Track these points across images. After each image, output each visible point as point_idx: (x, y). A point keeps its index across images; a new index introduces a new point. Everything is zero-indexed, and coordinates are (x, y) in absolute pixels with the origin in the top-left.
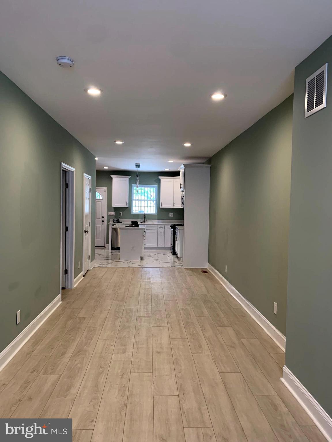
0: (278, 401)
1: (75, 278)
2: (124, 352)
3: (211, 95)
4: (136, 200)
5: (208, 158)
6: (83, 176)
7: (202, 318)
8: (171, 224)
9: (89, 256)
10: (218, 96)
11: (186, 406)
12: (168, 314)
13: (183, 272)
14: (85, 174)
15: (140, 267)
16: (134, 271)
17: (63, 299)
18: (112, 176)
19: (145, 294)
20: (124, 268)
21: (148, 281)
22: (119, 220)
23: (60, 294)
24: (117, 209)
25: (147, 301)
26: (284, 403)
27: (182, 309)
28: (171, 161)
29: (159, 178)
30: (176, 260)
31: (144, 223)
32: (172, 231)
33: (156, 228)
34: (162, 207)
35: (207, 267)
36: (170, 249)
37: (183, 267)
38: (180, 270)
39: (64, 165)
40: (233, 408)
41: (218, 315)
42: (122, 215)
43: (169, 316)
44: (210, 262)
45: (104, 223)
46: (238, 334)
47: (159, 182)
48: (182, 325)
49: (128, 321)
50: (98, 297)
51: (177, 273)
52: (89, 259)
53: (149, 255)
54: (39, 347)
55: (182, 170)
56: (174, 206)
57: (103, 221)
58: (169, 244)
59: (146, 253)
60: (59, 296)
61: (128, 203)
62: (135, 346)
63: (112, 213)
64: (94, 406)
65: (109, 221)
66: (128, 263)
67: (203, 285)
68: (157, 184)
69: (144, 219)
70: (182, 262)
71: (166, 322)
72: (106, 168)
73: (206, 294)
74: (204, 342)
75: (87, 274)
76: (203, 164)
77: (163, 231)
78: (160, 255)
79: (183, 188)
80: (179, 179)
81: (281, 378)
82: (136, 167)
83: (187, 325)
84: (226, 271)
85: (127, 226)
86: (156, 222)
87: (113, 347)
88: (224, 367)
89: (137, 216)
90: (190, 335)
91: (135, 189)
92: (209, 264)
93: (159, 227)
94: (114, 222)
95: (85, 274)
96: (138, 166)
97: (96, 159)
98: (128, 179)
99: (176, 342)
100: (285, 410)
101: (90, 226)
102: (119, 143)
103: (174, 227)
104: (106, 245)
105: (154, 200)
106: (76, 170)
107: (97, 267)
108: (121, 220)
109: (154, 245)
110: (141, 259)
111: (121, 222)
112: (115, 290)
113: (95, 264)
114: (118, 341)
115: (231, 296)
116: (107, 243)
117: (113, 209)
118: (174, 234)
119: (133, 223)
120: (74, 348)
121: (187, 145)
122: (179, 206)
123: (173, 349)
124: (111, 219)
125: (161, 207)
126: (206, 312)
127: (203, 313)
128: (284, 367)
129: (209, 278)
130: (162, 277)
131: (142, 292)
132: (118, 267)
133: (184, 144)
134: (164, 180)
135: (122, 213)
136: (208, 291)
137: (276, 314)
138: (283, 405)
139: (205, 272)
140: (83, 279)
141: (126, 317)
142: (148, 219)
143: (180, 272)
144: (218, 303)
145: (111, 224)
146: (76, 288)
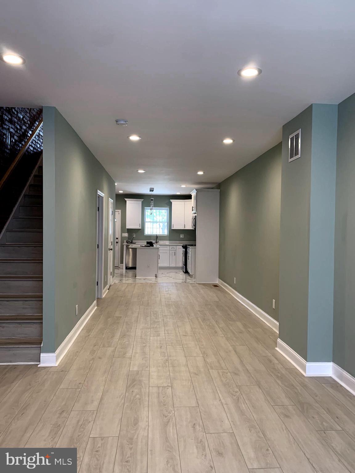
0: (273, 358)
1: (104, 288)
2: (159, 335)
3: (222, 141)
4: (147, 222)
5: (216, 183)
6: (108, 200)
7: (216, 316)
8: (182, 245)
9: (111, 272)
10: (228, 141)
11: (209, 360)
12: (188, 314)
13: (196, 286)
14: (110, 199)
15: (156, 282)
16: (152, 286)
17: (98, 305)
18: (126, 199)
19: (165, 302)
20: (142, 283)
21: (166, 292)
22: (132, 241)
23: (95, 300)
24: (130, 231)
25: (168, 306)
26: (277, 359)
27: (199, 311)
28: (183, 186)
29: (170, 201)
30: (189, 277)
31: (157, 244)
32: (183, 251)
33: (168, 248)
34: (174, 229)
35: (217, 282)
36: (182, 268)
37: (195, 282)
38: (193, 285)
39: (99, 193)
40: (242, 362)
41: (229, 314)
42: (135, 236)
43: (189, 315)
44: (220, 277)
45: (118, 243)
46: (245, 326)
47: (170, 205)
48: (200, 320)
49: (156, 319)
50: (126, 303)
51: (191, 287)
52: (111, 275)
53: (162, 273)
54: (92, 333)
55: (193, 194)
56: (185, 227)
57: (117, 243)
58: (181, 264)
59: (160, 272)
60: (95, 302)
61: (141, 224)
62: (166, 332)
63: (126, 235)
64: (146, 361)
65: (122, 242)
66: (144, 279)
67: (215, 295)
68: (168, 206)
69: (156, 240)
70: (194, 279)
71: (187, 318)
72: (121, 192)
73: (218, 302)
74: (218, 330)
75: (110, 288)
76: (212, 188)
77: (174, 251)
78: (172, 274)
79: (195, 210)
80: (191, 202)
81: (276, 348)
82: (150, 191)
83: (204, 320)
84: (235, 283)
85: (142, 246)
86: (167, 243)
87: (149, 333)
88: (235, 343)
89: (150, 237)
90: (208, 326)
91: (148, 211)
92: (219, 279)
93: (171, 247)
94: (128, 243)
95: (109, 287)
96: (152, 190)
97: (116, 184)
98: (141, 202)
99: (197, 330)
100: (276, 362)
101: (112, 245)
102: (141, 171)
103: (185, 247)
104: (120, 265)
105: (166, 222)
106: (105, 195)
107: (117, 283)
108: (134, 241)
109: (166, 265)
110: (156, 277)
111: (135, 243)
112: (139, 299)
113: (115, 281)
114: (151, 329)
115: (239, 302)
116: (121, 264)
117: (126, 231)
118: (186, 254)
119: (148, 243)
120: (119, 333)
121: (200, 173)
122: (189, 227)
123: (195, 333)
124: (124, 241)
125: (172, 229)
126: (219, 313)
127: (216, 313)
128: (278, 340)
129: (220, 290)
130: (178, 290)
131: (163, 300)
132: (137, 282)
133: (197, 172)
134: (176, 203)
135: (135, 234)
136: (220, 300)
137: (274, 308)
138: (275, 360)
139: (216, 286)
140: (108, 292)
141: (154, 316)
142: (160, 240)
143: (193, 287)
144: (228, 307)
145: (125, 245)
146: (105, 298)
